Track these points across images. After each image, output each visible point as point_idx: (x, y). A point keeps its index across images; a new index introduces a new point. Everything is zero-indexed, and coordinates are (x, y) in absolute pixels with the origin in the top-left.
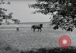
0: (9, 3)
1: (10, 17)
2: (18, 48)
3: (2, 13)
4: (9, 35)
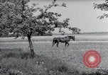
0: (64, 5)
1: (65, 24)
3: (54, 19)
4: (64, 49)
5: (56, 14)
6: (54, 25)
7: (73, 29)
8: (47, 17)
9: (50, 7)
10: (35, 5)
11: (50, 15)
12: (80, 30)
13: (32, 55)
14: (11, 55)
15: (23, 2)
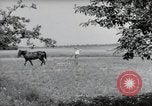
0: (33, 7)
1: (35, 34)
2: (53, 96)
5: (23, 19)
6: (20, 35)
7: (46, 41)
8: (10, 23)
12: (55, 42)
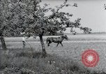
0: (75, 5)
1: (77, 24)
3: (65, 19)
4: (75, 49)
5: (68, 14)
6: (66, 25)
7: (85, 29)
9: (62, 7)
10: (46, 5)
11: (61, 15)
12: (91, 30)
13: (44, 54)
14: (23, 54)
15: (35, 2)
